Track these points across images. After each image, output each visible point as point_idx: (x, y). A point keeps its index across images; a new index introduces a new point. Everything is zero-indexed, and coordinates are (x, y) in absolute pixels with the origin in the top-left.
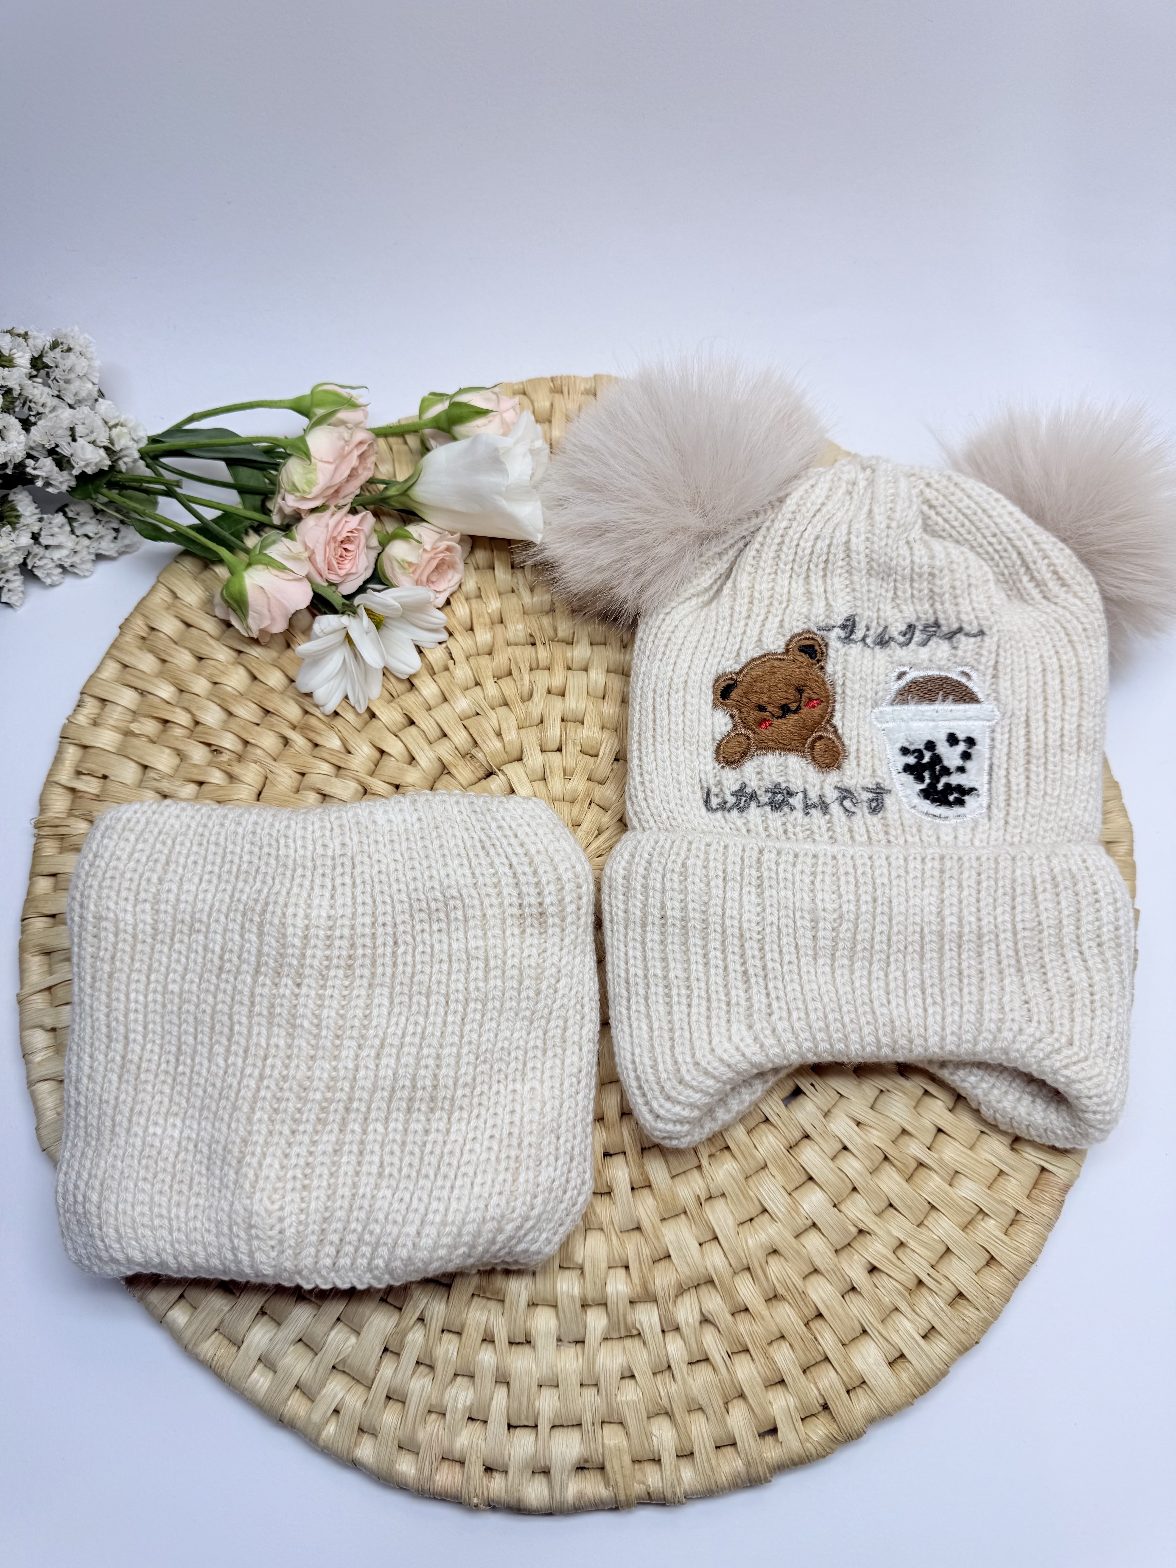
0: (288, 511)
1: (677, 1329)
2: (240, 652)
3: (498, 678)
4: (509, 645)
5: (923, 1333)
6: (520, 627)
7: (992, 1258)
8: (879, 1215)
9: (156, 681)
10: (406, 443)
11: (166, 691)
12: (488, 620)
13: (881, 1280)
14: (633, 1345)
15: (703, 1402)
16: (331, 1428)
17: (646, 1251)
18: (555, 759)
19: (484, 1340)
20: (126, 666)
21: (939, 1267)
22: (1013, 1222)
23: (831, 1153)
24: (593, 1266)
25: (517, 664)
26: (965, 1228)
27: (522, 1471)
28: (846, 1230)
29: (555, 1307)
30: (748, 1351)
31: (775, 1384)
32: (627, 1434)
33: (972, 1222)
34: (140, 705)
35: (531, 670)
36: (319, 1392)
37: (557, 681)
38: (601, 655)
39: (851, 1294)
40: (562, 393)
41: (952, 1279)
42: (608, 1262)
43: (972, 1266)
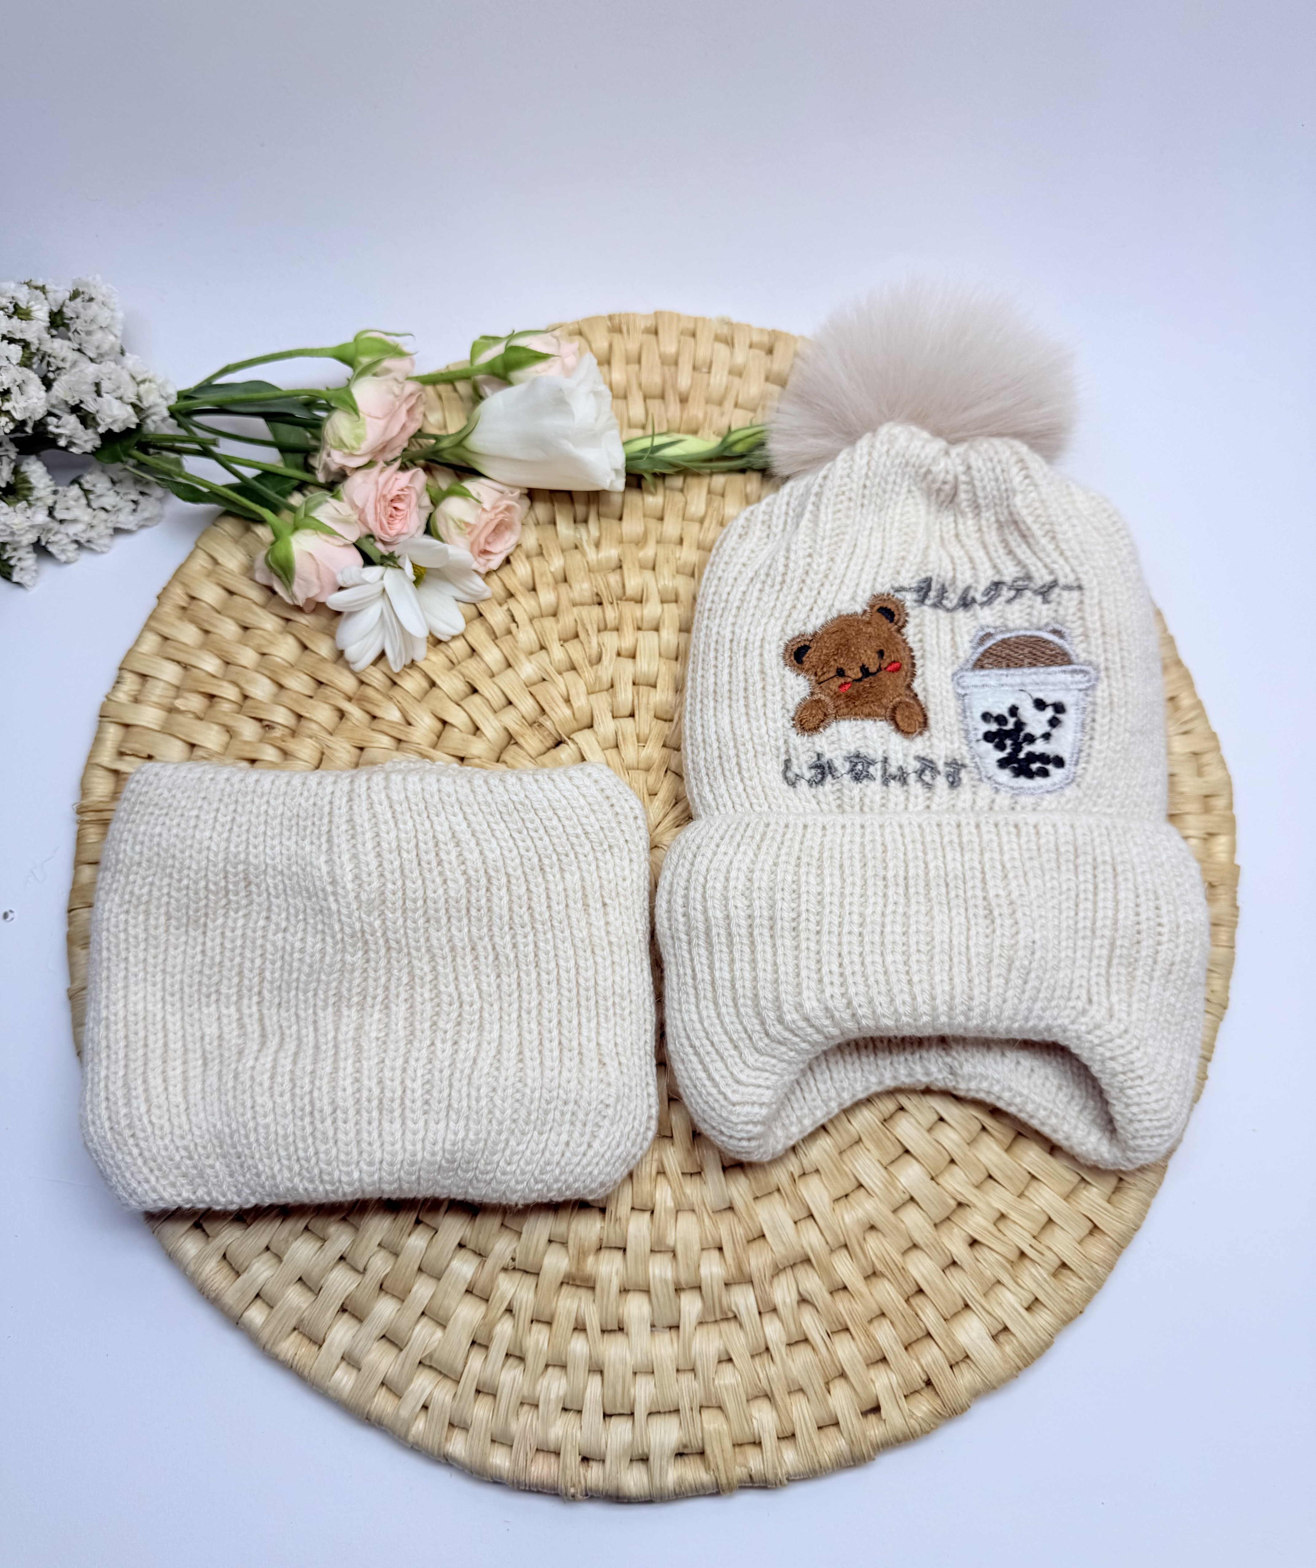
0: (334, 467)
1: (775, 1310)
2: (288, 620)
3: (564, 640)
4: (574, 605)
5: (1026, 1305)
6: (586, 585)
7: (1096, 1226)
8: (977, 1187)
9: (199, 653)
10: (455, 390)
11: (210, 664)
12: (551, 580)
13: (982, 1253)
14: (729, 1328)
15: (804, 1383)
16: (420, 1425)
17: (740, 1231)
18: (628, 724)
19: (575, 1329)
20: (166, 639)
21: (1042, 1237)
23: (927, 1125)
24: (686, 1248)
25: (584, 625)
26: (1067, 1198)
27: (619, 1458)
28: (945, 1203)
29: (648, 1292)
30: (847, 1329)
31: (877, 1362)
32: (727, 1418)
33: (1073, 1191)
34: (183, 680)
35: (599, 631)
36: (406, 1388)
37: (627, 641)
38: (672, 614)
39: (952, 1269)
40: (621, 332)
41: (1055, 1249)
42: (702, 1244)
43: (1076, 1236)
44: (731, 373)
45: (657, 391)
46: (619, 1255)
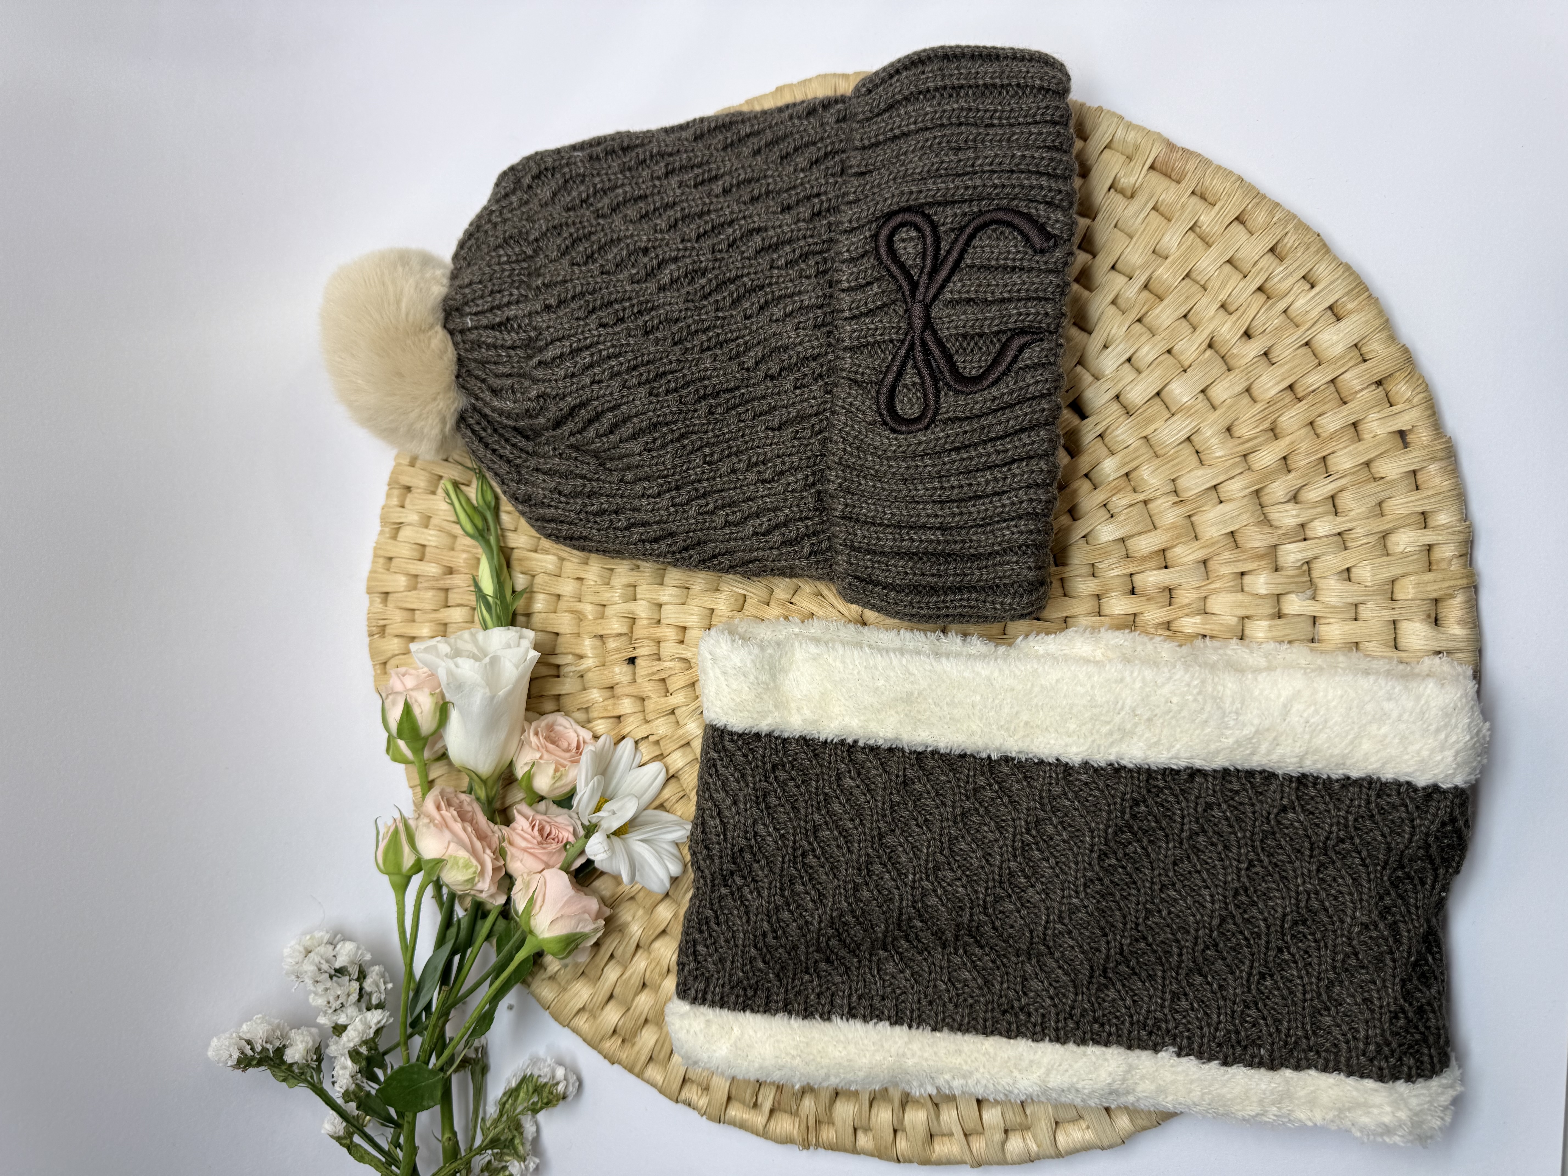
1: (1303, 525)
2: (638, 946)
3: (667, 692)
4: (634, 682)
5: (1309, 288)
6: (617, 670)
7: (1237, 219)
8: (1195, 329)
10: (436, 779)
12: (610, 702)
13: (1257, 327)
14: (1318, 569)
15: (1373, 501)
17: (1226, 555)
20: (651, 1058)
21: (1245, 270)
22: (1203, 197)
23: (1133, 375)
24: (1240, 606)
25: (653, 674)
26: (1209, 245)
28: (1209, 360)
30: (1324, 457)
31: (1357, 432)
32: (1403, 576)
33: (1202, 238)
35: (659, 659)
37: (671, 634)
39: (1271, 356)
40: (384, 626)
41: (1256, 258)
42: (1237, 592)
43: (1245, 238)
44: (426, 527)
45: (442, 594)
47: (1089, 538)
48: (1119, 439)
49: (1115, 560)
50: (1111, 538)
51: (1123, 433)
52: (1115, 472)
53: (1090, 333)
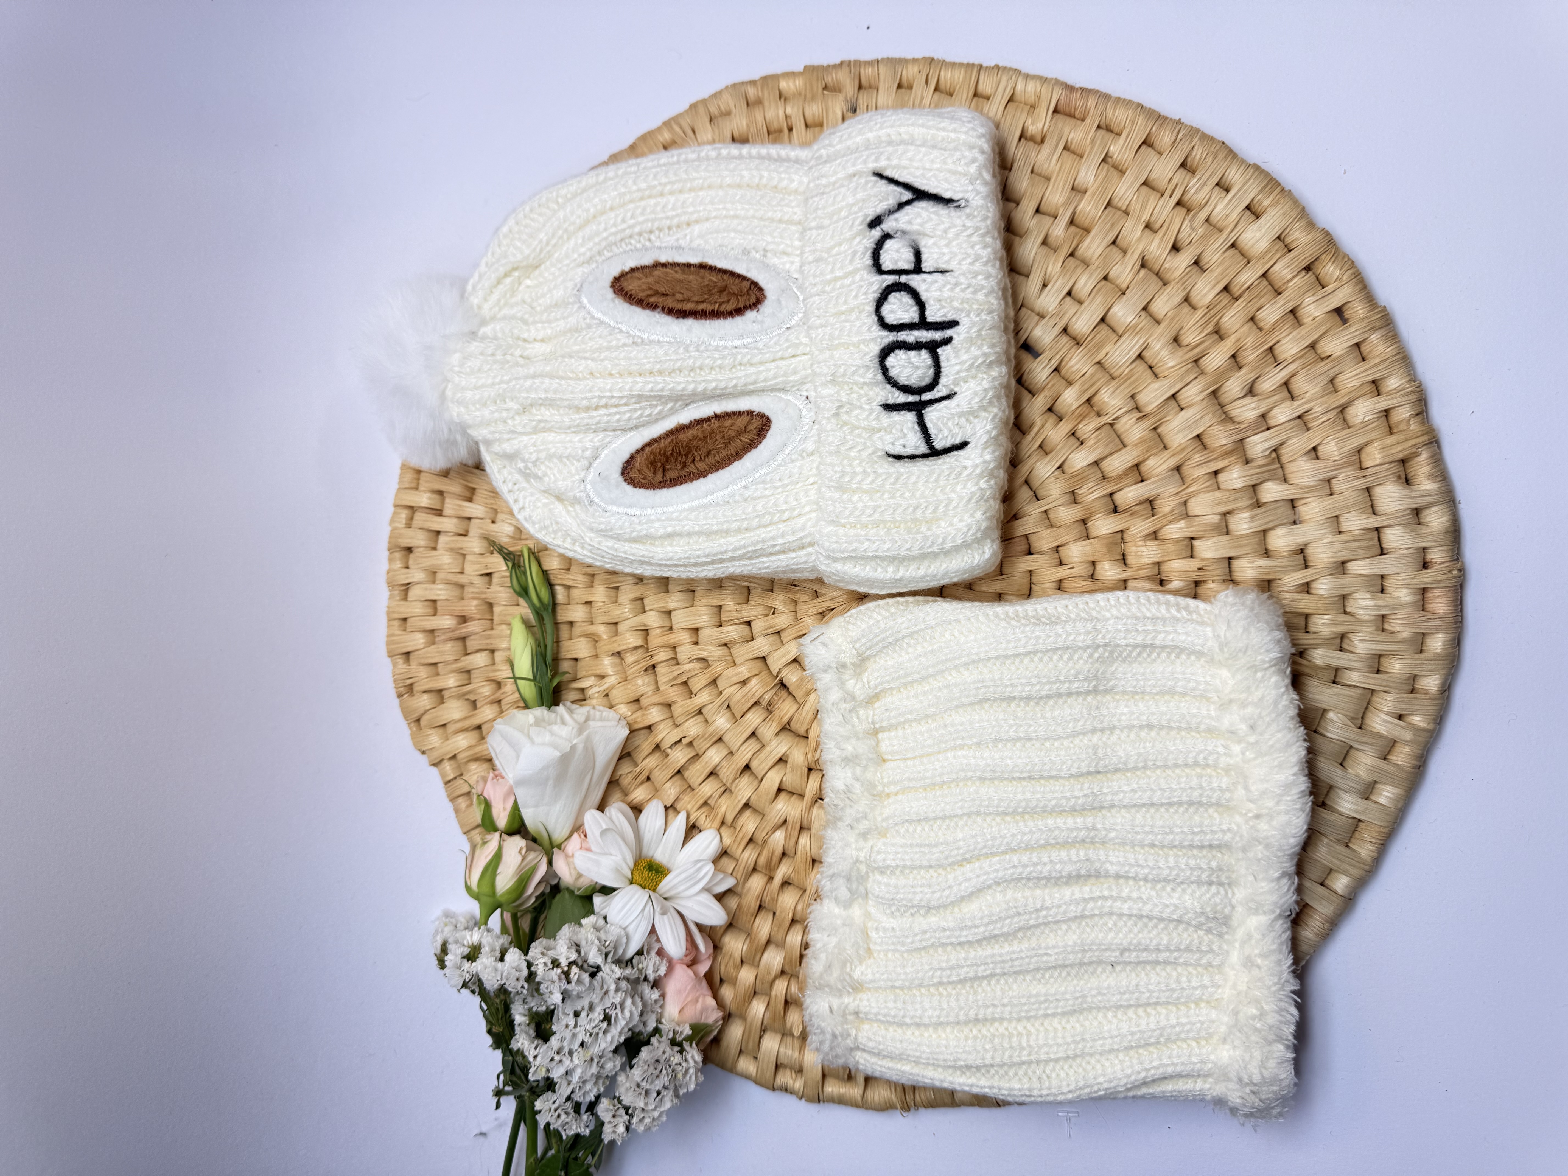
1: (1263, 416)
3: (691, 694)
4: (658, 689)
5: (1224, 193)
6: (640, 682)
7: (1144, 143)
8: (1125, 252)
9: (749, 1020)
11: (758, 1008)
12: (639, 713)
13: (1183, 239)
14: (1286, 453)
15: (1325, 380)
16: (1417, 720)
17: (1197, 458)
18: (757, 626)
19: (1308, 592)
20: (741, 1051)
21: (1162, 188)
22: (1109, 129)
23: (1076, 306)
24: (1219, 504)
25: (675, 678)
26: (1122, 172)
27: (1419, 536)
28: (1144, 279)
29: (1265, 532)
30: (1270, 348)
31: (1296, 318)
32: (1367, 444)
33: (1115, 167)
34: (775, 1031)
35: (678, 664)
36: (1386, 737)
37: (685, 637)
38: (654, 601)
39: (1202, 264)
40: (411, 684)
41: (1170, 175)
42: (1214, 490)
43: (1155, 159)
44: (434, 582)
45: (459, 644)
46: (1236, 564)
47: (1065, 467)
48: (1074, 369)
49: (1093, 484)
50: (1085, 464)
51: (1077, 363)
52: (1077, 400)
53: (1028, 276)
